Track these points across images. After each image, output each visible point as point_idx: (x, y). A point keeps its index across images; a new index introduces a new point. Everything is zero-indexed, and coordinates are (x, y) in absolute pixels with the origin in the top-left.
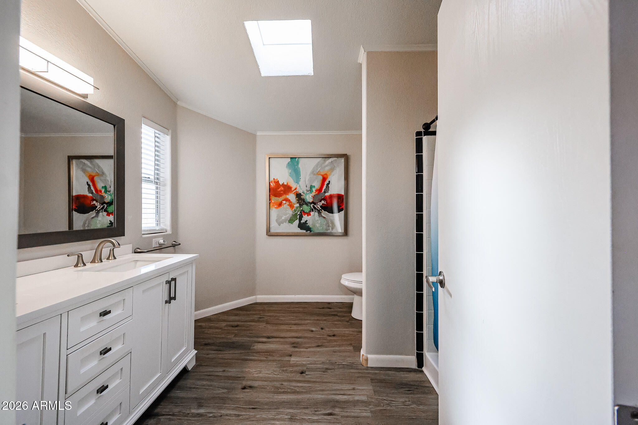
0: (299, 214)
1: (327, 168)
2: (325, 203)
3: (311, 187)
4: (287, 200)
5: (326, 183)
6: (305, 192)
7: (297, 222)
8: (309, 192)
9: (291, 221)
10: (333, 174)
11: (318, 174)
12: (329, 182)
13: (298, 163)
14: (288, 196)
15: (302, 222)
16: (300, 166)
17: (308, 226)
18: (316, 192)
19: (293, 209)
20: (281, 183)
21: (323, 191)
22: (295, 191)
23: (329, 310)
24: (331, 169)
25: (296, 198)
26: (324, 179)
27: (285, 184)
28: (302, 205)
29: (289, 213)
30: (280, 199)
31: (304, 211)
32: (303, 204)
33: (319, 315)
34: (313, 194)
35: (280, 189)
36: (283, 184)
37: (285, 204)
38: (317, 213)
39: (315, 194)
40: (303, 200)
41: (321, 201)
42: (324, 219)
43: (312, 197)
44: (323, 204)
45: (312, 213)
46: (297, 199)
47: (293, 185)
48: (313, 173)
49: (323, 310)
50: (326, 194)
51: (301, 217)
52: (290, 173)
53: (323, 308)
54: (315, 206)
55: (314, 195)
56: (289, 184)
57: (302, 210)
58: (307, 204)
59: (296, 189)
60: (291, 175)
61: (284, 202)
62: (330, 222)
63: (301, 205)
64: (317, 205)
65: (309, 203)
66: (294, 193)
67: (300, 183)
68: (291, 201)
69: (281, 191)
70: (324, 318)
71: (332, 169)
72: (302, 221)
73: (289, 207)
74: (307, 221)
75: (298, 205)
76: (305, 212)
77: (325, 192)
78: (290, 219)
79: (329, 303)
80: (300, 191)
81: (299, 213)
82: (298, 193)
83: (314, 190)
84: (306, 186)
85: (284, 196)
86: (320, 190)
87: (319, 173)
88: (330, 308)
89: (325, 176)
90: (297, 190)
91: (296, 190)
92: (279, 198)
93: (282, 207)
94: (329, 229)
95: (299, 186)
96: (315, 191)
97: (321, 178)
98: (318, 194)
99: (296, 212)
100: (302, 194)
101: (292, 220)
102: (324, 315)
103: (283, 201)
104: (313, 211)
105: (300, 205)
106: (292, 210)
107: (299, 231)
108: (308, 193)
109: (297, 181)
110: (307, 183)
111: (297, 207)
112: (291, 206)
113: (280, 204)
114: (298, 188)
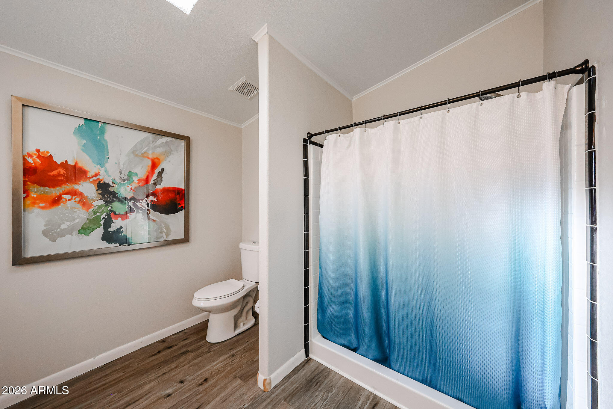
0: (103, 218)
1: (159, 150)
2: (155, 200)
3: (130, 174)
4: (74, 193)
5: (157, 171)
6: (118, 181)
7: (100, 231)
8: (126, 181)
9: (85, 230)
10: (168, 159)
11: (144, 156)
12: (163, 170)
13: (102, 132)
14: (76, 187)
15: (110, 230)
16: (107, 136)
17: (125, 236)
18: (138, 183)
19: (90, 210)
20: (58, 159)
21: (152, 182)
22: (95, 178)
24: (166, 151)
25: (97, 190)
26: (154, 166)
27: (71, 163)
28: (111, 202)
29: (78, 217)
30: (55, 192)
31: (115, 213)
32: (113, 201)
34: (134, 185)
35: (55, 172)
36: (64, 165)
37: (69, 200)
38: (141, 215)
39: (138, 185)
40: (114, 195)
41: (147, 197)
42: (154, 223)
43: (132, 191)
44: (152, 201)
45: (131, 216)
46: (100, 192)
47: (91, 168)
48: (134, 152)
49: (162, 354)
50: (158, 187)
51: (108, 223)
52: (83, 146)
54: (138, 204)
55: (135, 188)
56: (80, 164)
57: (111, 211)
58: (122, 200)
59: (96, 175)
60: (85, 148)
61: (68, 197)
62: (163, 226)
63: (107, 203)
64: (141, 203)
65: (125, 198)
66: (91, 182)
67: (107, 165)
68: (86, 194)
69: (59, 175)
71: (168, 153)
72: (113, 228)
73: (79, 206)
74: (121, 227)
75: (102, 202)
76: (117, 213)
77: (155, 184)
78: (82, 228)
79: (163, 341)
80: (108, 180)
81: (103, 216)
82: (102, 182)
83: (135, 179)
84: (121, 173)
85: (66, 186)
86: (147, 180)
87: (145, 155)
89: (156, 161)
90: (101, 177)
91: (98, 177)
92: (52, 189)
93: (60, 207)
94: (162, 237)
95: (106, 171)
96: (137, 182)
97: (150, 163)
98: (142, 186)
99: (98, 214)
100: (111, 184)
101: (89, 228)
103: (66, 194)
104: (134, 212)
105: (106, 202)
106: (88, 211)
107: (105, 245)
108: (123, 183)
109: (102, 161)
110: (122, 166)
111: (100, 207)
112: (85, 203)
113: (56, 201)
114: (102, 172)
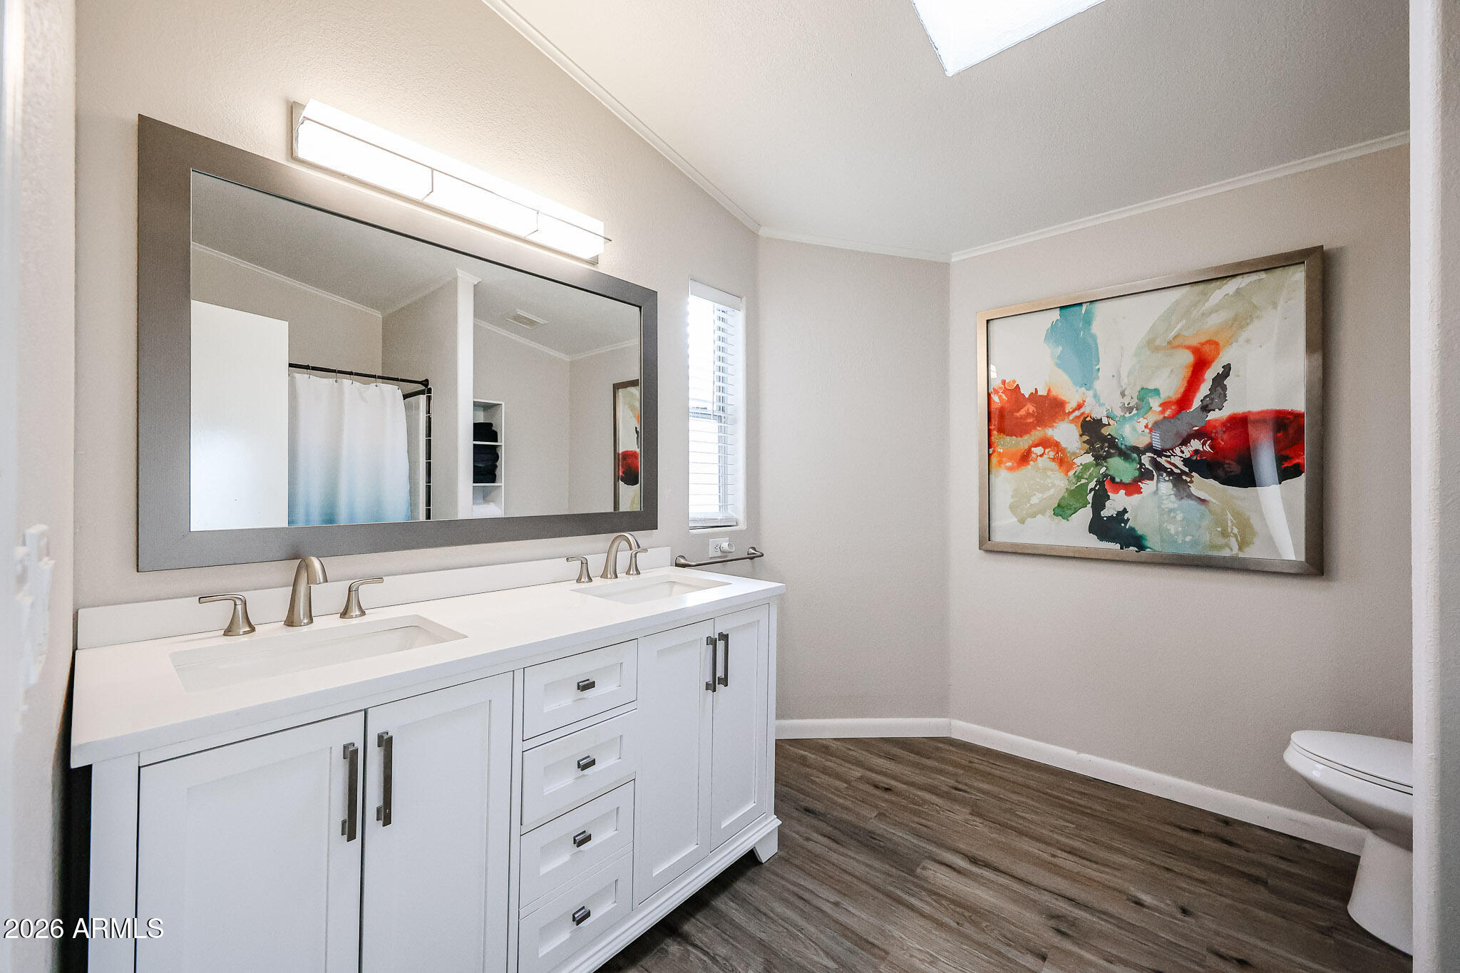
0: (1091, 490)
1: (1215, 320)
2: (1207, 448)
3: (1144, 394)
4: (1046, 443)
5: (1210, 375)
6: (1118, 412)
7: (1086, 514)
8: (1135, 411)
9: (1063, 510)
10: (1244, 335)
11: (1173, 345)
12: (1227, 369)
13: (1088, 321)
14: (1050, 432)
15: (1105, 513)
16: (1096, 328)
17: (1132, 529)
18: (1163, 412)
19: (1071, 473)
20: (1026, 391)
21: (1196, 403)
22: (1077, 413)
23: (1225, 847)
24: (1235, 319)
25: (1081, 436)
26: (1200, 365)
27: (1042, 392)
28: (1105, 458)
29: (1054, 485)
30: (1024, 442)
31: (1113, 479)
32: (1109, 455)
33: (1172, 851)
34: (1152, 418)
35: (1022, 412)
36: (1034, 396)
37: (1041, 456)
38: (1170, 485)
39: (1162, 416)
40: (1111, 441)
41: (1185, 442)
42: (1203, 507)
43: (1147, 431)
44: (1196, 452)
45: (1147, 487)
46: (1085, 438)
47: (1071, 394)
48: (1151, 344)
49: (1195, 838)
50: (1212, 416)
51: (1100, 500)
52: (1059, 357)
53: (1197, 832)
54: (1162, 460)
55: (1156, 423)
56: (1054, 393)
57: (1105, 475)
58: (1127, 453)
59: (1079, 407)
60: (1061, 363)
61: (1039, 450)
62: (1229, 516)
63: (1100, 459)
64: (1169, 457)
65: (1135, 449)
66: (1072, 421)
67: (1098, 385)
68: (1064, 445)
69: (1028, 415)
70: (1199, 873)
71: (1240, 322)
72: (1109, 511)
73: (1054, 465)
74: (1125, 511)
75: (1089, 458)
76: (1118, 480)
77: (1205, 408)
78: (1059, 505)
79: (1227, 821)
80: (1099, 413)
81: (1092, 485)
82: (1088, 419)
83: (1155, 404)
84: (1123, 394)
85: (1037, 432)
86: (1183, 402)
87: (1177, 343)
88: (1230, 843)
89: (1207, 348)
90: (1086, 410)
91: (1082, 410)
92: (1019, 439)
93: (1029, 467)
94: (1227, 545)
95: (1095, 396)
96: (1160, 409)
97: (1188, 358)
98: (1173, 416)
99: (1083, 481)
100: (1105, 421)
101: (1068, 507)
102: (1195, 858)
103: (1036, 446)
104: (1152, 479)
105: (1097, 457)
106: (1067, 475)
107: (1093, 542)
108: (1127, 415)
109: (1087, 377)
110: (1125, 381)
111: (1086, 467)
112: (1063, 461)
113: (1025, 458)
114: (1090, 400)
